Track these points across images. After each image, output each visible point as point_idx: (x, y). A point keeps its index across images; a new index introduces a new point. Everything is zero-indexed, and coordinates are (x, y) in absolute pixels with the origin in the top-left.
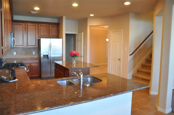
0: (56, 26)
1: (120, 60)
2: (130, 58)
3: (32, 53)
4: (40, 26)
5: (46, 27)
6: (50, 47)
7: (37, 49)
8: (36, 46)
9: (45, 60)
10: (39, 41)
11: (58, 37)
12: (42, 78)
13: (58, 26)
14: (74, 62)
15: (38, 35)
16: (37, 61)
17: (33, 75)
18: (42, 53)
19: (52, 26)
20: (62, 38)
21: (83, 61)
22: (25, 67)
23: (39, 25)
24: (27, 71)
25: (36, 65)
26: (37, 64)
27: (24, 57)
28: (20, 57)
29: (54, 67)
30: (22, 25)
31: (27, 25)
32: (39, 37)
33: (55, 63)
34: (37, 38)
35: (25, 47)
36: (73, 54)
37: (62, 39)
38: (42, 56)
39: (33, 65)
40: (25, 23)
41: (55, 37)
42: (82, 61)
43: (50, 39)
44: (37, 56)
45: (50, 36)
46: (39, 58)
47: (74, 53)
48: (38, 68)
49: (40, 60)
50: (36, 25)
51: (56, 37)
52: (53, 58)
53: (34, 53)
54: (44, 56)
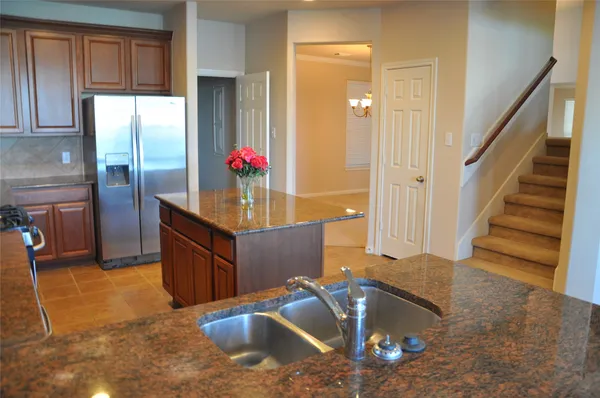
0: (157, 43)
1: (422, 181)
2: (466, 174)
3: (61, 160)
4: (91, 41)
5: (116, 47)
6: (136, 131)
7: (79, 142)
8: (77, 129)
9: (117, 185)
10: (87, 108)
11: (164, 90)
12: (105, 262)
13: (165, 42)
14: (246, 198)
15: (81, 80)
16: (82, 192)
17: (65, 251)
18: (100, 155)
19: (140, 42)
20: (182, 93)
21: (268, 187)
22: (26, 231)
23: (86, 38)
24: (36, 248)
25: (79, 207)
26: (83, 203)
27: (26, 174)
28: (7, 177)
29: (160, 221)
30: (7, 34)
31: (33, 38)
32: (86, 90)
33: (163, 202)
34: (79, 97)
35: (28, 133)
36: (244, 161)
37: (183, 99)
38: (101, 168)
39: (64, 208)
40: (23, 29)
41: (153, 88)
42: (265, 190)
43: (132, 98)
44: (79, 171)
45: (134, 87)
46: (87, 177)
47: (247, 159)
48: (88, 220)
49: (94, 187)
50: (73, 37)
51: (159, 88)
52: (150, 176)
53: (66, 157)
54: (110, 169)
